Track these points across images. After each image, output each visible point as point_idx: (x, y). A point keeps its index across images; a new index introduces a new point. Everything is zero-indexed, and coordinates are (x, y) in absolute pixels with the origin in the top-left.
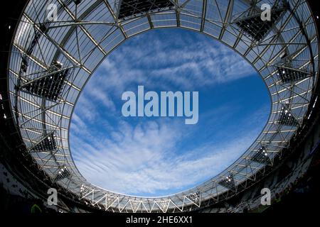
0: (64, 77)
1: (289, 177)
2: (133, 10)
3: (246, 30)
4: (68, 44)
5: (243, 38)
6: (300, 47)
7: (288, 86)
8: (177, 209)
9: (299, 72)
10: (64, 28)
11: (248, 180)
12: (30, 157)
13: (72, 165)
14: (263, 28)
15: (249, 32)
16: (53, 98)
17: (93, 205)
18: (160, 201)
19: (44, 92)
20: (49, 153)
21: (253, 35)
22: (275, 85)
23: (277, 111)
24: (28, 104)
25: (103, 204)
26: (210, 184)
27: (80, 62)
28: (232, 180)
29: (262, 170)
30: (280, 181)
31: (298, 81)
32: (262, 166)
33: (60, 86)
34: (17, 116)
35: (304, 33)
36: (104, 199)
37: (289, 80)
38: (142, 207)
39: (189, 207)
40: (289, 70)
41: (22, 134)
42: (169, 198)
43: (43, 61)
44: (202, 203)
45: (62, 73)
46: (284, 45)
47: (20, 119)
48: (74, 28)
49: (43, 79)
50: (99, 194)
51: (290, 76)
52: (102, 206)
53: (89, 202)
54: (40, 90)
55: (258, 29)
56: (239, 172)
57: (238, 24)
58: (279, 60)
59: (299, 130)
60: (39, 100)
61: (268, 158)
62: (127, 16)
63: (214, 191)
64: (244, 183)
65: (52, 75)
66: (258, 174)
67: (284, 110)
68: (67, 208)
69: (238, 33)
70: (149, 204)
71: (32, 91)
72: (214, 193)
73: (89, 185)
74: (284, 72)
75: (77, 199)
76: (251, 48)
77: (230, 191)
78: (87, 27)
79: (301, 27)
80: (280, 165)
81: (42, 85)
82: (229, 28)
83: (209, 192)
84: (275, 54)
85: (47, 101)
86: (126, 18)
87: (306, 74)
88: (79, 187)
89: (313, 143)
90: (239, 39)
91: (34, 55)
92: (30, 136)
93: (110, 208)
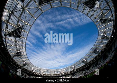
0: (22, 29)
1: (107, 58)
2: (44, 2)
3: (86, 5)
4: (22, 17)
5: (86, 8)
6: (107, 11)
7: (104, 25)
8: (67, 73)
9: (108, 20)
10: (20, 11)
11: (92, 60)
12: (13, 59)
13: (28, 60)
14: (93, 4)
15: (88, 6)
16: (18, 37)
17: (37, 74)
18: (61, 70)
19: (15, 35)
20: (19, 57)
21: (89, 7)
22: (99, 25)
23: (101, 34)
24: (10, 40)
25: (41, 73)
26: (79, 62)
27: (27, 23)
28: (86, 61)
29: (97, 56)
30: (104, 60)
31: (107, 23)
32: (97, 55)
33: (21, 32)
34: (6, 45)
35: (108, 5)
36: (41, 71)
37: (104, 23)
38: (55, 73)
39: (72, 71)
40: (104, 19)
41: (9, 52)
42: (64, 69)
43: (13, 24)
44: (76, 69)
45: (21, 27)
46: (101, 10)
47: (8, 46)
48: (23, 11)
49: (14, 30)
50: (39, 70)
51: (104, 21)
52: (40, 74)
53: (35, 73)
54: (14, 34)
55: (91, 5)
56: (89, 57)
57: (83, 3)
58: (100, 16)
59: (109, 41)
60: (14, 38)
61: (98, 52)
62: (42, 4)
63: (80, 65)
64: (91, 61)
65: (17, 29)
66: (96, 58)
67: (103, 34)
68: (28, 76)
69: (84, 7)
70: (57, 72)
71: (11, 35)
72: (80, 66)
73: (35, 67)
74: (102, 20)
75: (31, 73)
76: (89, 12)
77: (86, 65)
78: (28, 10)
79: (107, 3)
80: (103, 54)
81: (14, 33)
82: (80, 5)
83: (78, 65)
84: (98, 13)
85: (17, 38)
86: (42, 5)
87: (110, 21)
88: (31, 68)
89: (115, 46)
90: (84, 9)
91: (10, 22)
92: (12, 52)
93: (43, 75)
